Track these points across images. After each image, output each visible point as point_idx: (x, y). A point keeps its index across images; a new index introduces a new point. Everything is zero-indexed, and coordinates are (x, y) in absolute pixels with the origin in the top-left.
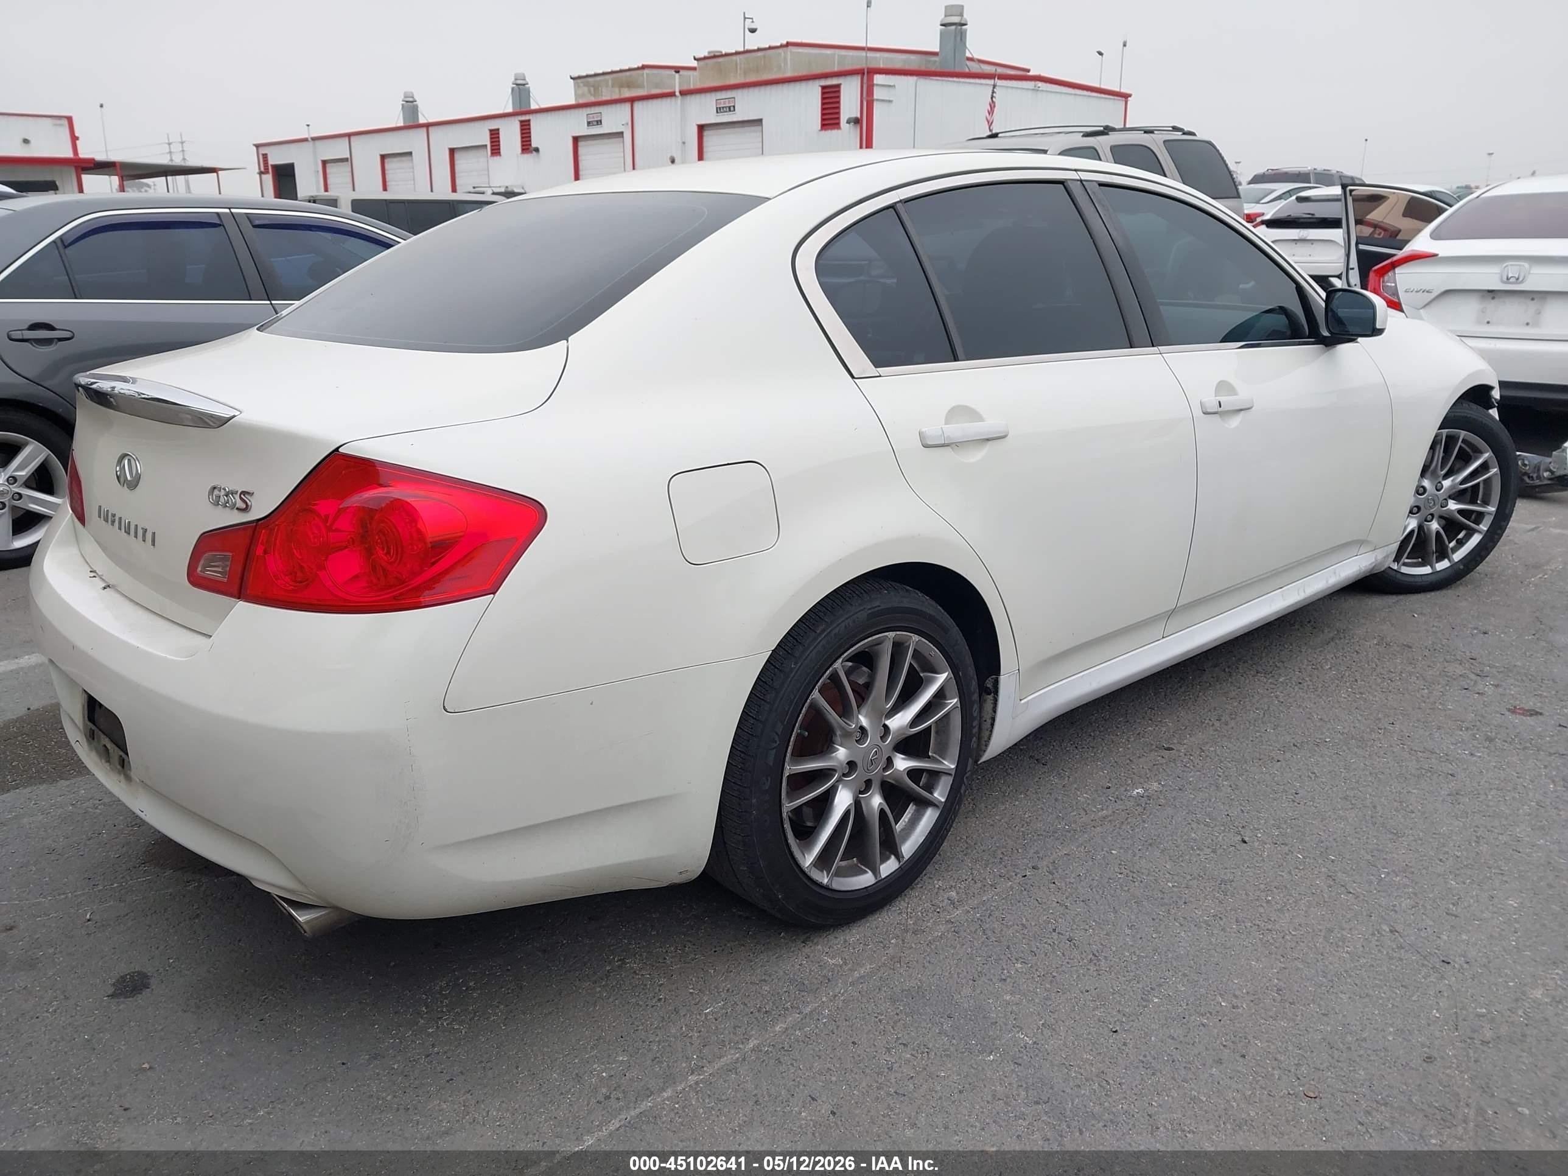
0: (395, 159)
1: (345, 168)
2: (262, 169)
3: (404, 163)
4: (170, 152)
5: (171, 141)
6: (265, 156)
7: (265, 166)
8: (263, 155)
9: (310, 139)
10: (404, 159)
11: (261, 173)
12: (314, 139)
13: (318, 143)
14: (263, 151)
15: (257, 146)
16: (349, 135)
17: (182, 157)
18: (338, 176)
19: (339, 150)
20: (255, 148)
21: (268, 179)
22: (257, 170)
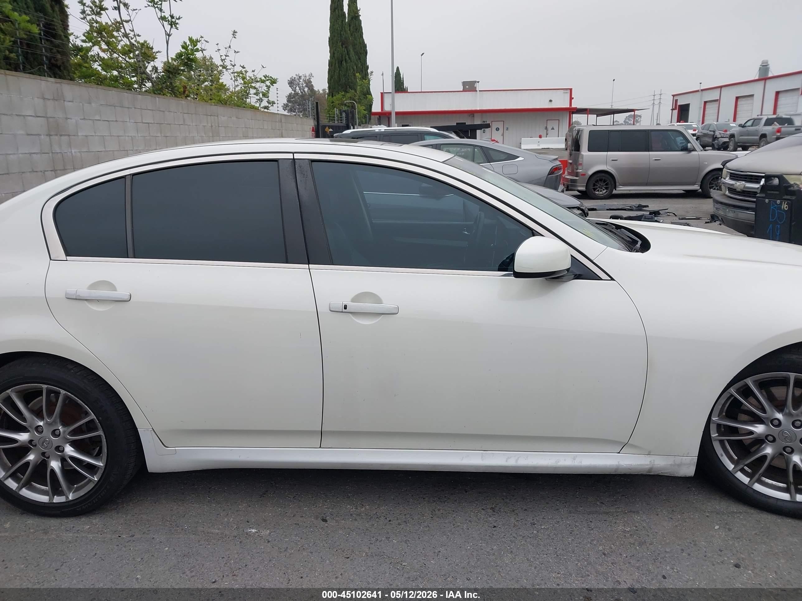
0: (744, 99)
1: (715, 105)
2: (674, 108)
3: (749, 101)
4: (654, 100)
5: (655, 94)
6: (676, 101)
7: (675, 106)
8: (676, 100)
9: (700, 91)
10: (749, 98)
11: (672, 110)
12: (702, 90)
13: (704, 92)
14: (676, 98)
15: (673, 96)
16: (721, 87)
17: (659, 102)
18: (711, 110)
19: (714, 95)
20: (672, 97)
21: (676, 112)
22: (671, 108)
